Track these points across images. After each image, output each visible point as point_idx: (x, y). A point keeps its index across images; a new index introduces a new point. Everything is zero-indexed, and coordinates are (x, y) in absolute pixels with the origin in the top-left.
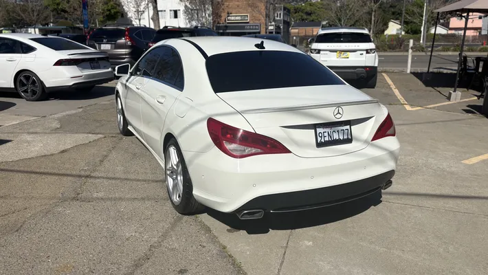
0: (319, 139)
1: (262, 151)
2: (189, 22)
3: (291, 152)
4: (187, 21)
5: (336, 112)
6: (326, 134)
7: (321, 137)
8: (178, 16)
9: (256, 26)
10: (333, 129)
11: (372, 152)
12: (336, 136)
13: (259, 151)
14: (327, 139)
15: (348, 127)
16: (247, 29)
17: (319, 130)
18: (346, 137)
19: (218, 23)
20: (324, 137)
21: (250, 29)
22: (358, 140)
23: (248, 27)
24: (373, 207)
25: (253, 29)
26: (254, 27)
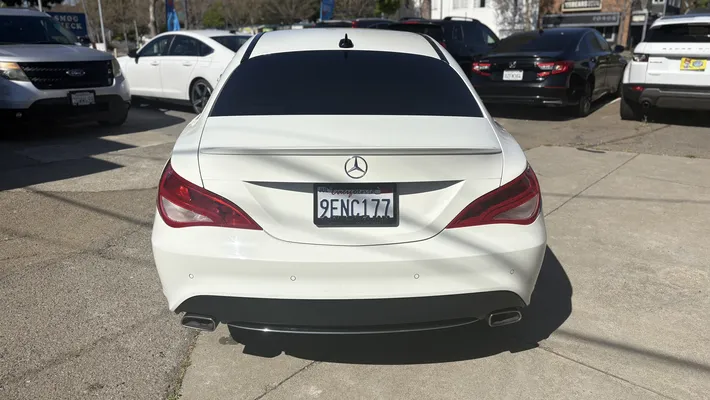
0: (321, 212)
1: (210, 220)
2: (502, 12)
3: (261, 229)
4: (499, 12)
5: (351, 165)
6: (337, 205)
7: (326, 209)
8: (486, 4)
9: (612, 16)
10: (356, 196)
11: (441, 249)
12: (359, 210)
13: (205, 219)
14: (337, 213)
15: (390, 196)
16: (596, 21)
17: (322, 196)
18: (381, 214)
19: (549, 13)
20: (332, 208)
21: (601, 21)
22: (411, 221)
23: (599, 19)
24: (507, 353)
25: (606, 21)
26: (609, 18)
